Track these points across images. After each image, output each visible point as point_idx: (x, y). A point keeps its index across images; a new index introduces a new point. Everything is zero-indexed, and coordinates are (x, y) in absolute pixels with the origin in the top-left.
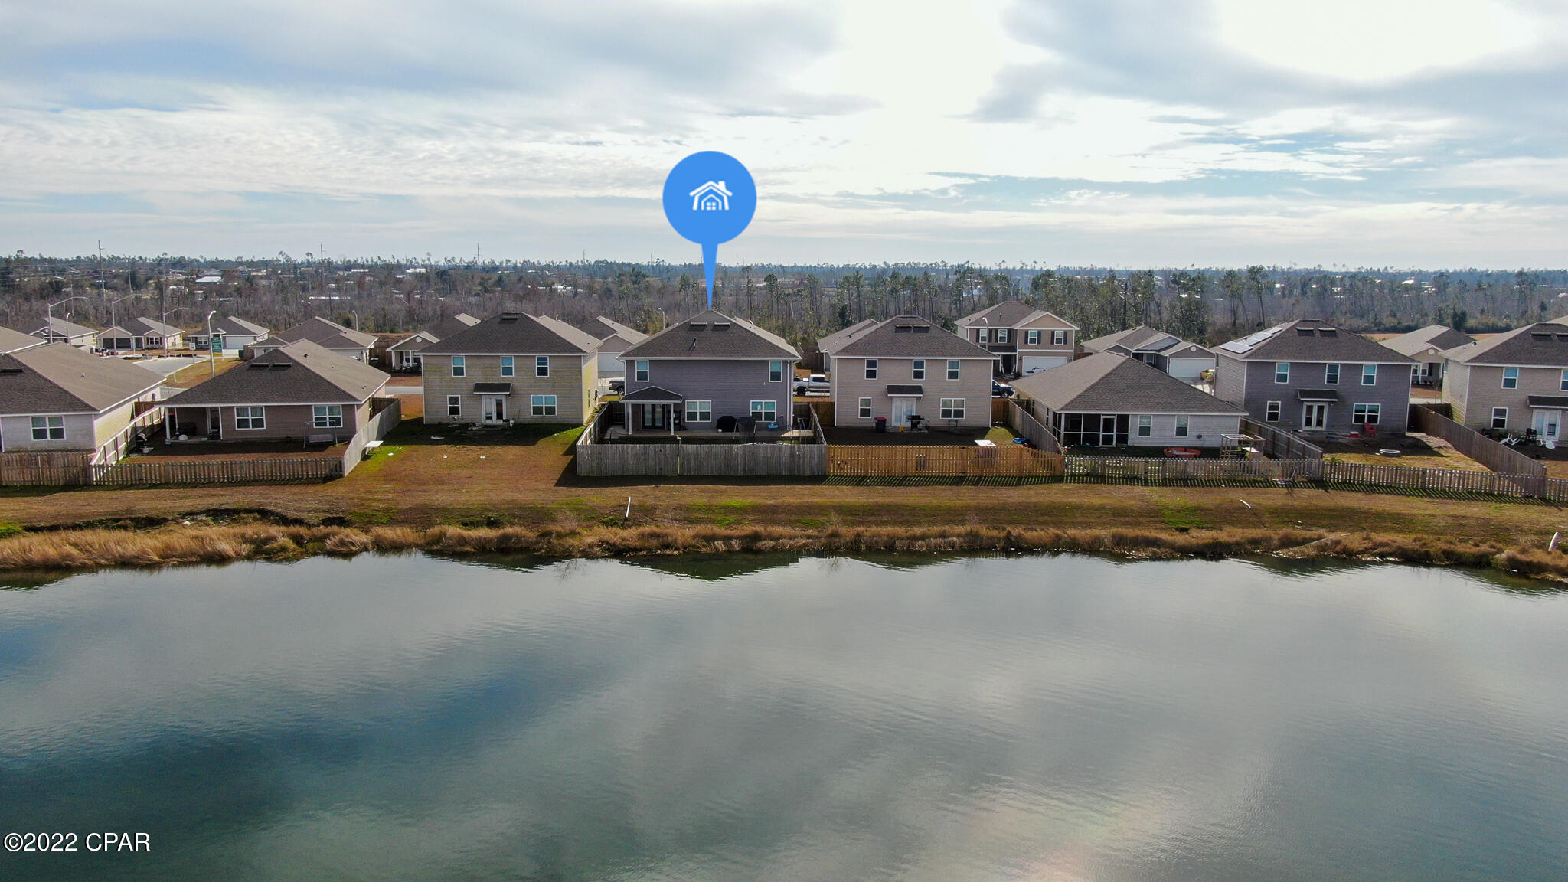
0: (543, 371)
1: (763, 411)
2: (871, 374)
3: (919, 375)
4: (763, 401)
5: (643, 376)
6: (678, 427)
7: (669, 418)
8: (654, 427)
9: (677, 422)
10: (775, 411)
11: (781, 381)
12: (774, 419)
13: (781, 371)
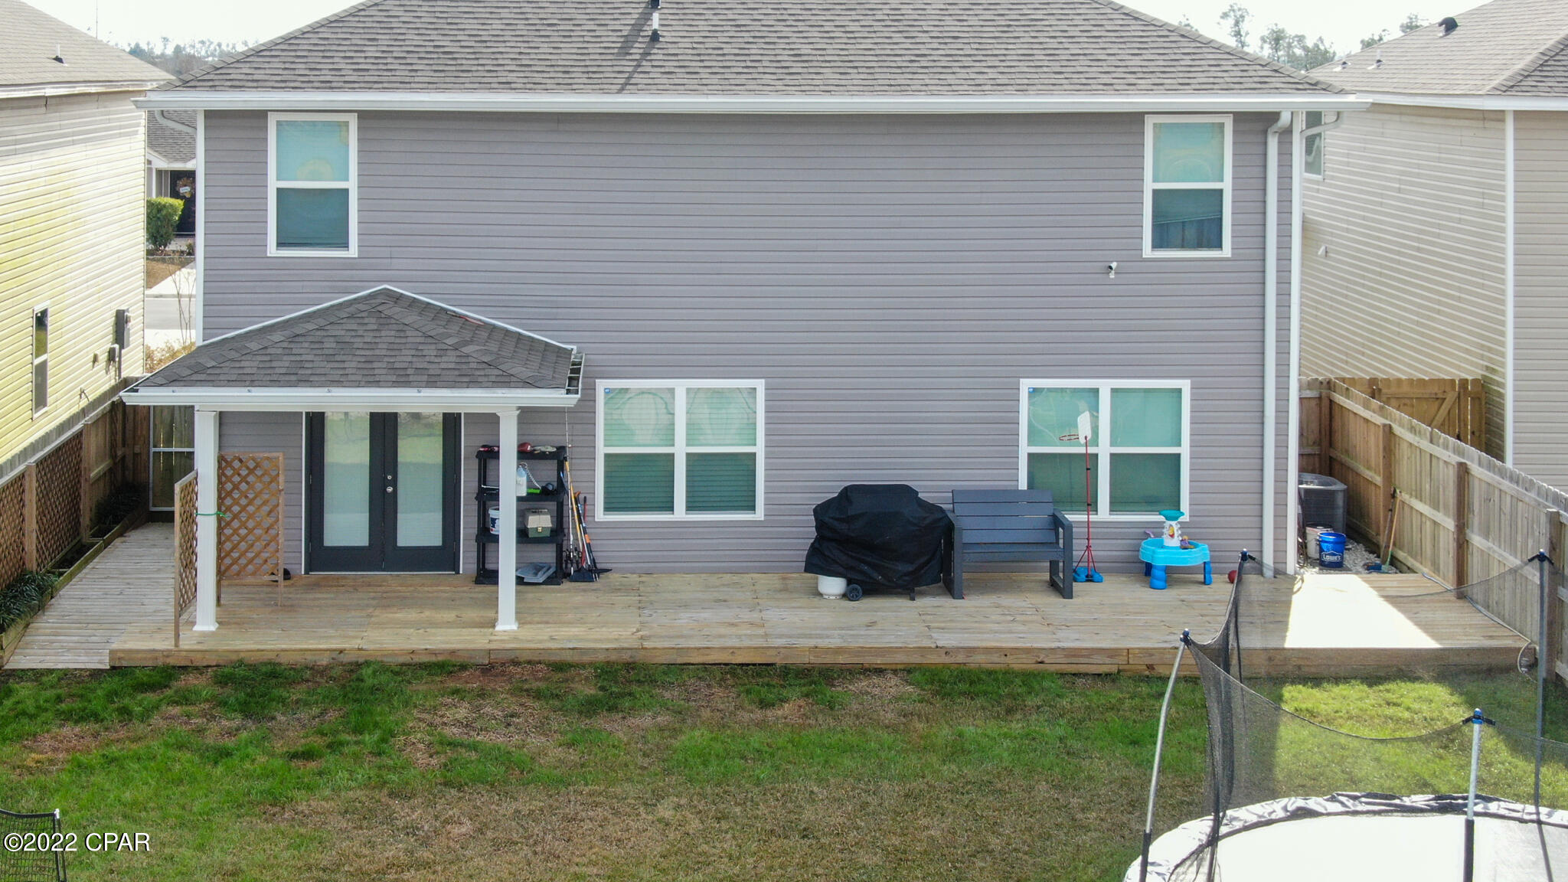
1: (1104, 451)
4: (1105, 386)
8: (382, 552)
10: (1185, 450)
11: (1227, 251)
12: (1174, 502)
13: (1227, 186)
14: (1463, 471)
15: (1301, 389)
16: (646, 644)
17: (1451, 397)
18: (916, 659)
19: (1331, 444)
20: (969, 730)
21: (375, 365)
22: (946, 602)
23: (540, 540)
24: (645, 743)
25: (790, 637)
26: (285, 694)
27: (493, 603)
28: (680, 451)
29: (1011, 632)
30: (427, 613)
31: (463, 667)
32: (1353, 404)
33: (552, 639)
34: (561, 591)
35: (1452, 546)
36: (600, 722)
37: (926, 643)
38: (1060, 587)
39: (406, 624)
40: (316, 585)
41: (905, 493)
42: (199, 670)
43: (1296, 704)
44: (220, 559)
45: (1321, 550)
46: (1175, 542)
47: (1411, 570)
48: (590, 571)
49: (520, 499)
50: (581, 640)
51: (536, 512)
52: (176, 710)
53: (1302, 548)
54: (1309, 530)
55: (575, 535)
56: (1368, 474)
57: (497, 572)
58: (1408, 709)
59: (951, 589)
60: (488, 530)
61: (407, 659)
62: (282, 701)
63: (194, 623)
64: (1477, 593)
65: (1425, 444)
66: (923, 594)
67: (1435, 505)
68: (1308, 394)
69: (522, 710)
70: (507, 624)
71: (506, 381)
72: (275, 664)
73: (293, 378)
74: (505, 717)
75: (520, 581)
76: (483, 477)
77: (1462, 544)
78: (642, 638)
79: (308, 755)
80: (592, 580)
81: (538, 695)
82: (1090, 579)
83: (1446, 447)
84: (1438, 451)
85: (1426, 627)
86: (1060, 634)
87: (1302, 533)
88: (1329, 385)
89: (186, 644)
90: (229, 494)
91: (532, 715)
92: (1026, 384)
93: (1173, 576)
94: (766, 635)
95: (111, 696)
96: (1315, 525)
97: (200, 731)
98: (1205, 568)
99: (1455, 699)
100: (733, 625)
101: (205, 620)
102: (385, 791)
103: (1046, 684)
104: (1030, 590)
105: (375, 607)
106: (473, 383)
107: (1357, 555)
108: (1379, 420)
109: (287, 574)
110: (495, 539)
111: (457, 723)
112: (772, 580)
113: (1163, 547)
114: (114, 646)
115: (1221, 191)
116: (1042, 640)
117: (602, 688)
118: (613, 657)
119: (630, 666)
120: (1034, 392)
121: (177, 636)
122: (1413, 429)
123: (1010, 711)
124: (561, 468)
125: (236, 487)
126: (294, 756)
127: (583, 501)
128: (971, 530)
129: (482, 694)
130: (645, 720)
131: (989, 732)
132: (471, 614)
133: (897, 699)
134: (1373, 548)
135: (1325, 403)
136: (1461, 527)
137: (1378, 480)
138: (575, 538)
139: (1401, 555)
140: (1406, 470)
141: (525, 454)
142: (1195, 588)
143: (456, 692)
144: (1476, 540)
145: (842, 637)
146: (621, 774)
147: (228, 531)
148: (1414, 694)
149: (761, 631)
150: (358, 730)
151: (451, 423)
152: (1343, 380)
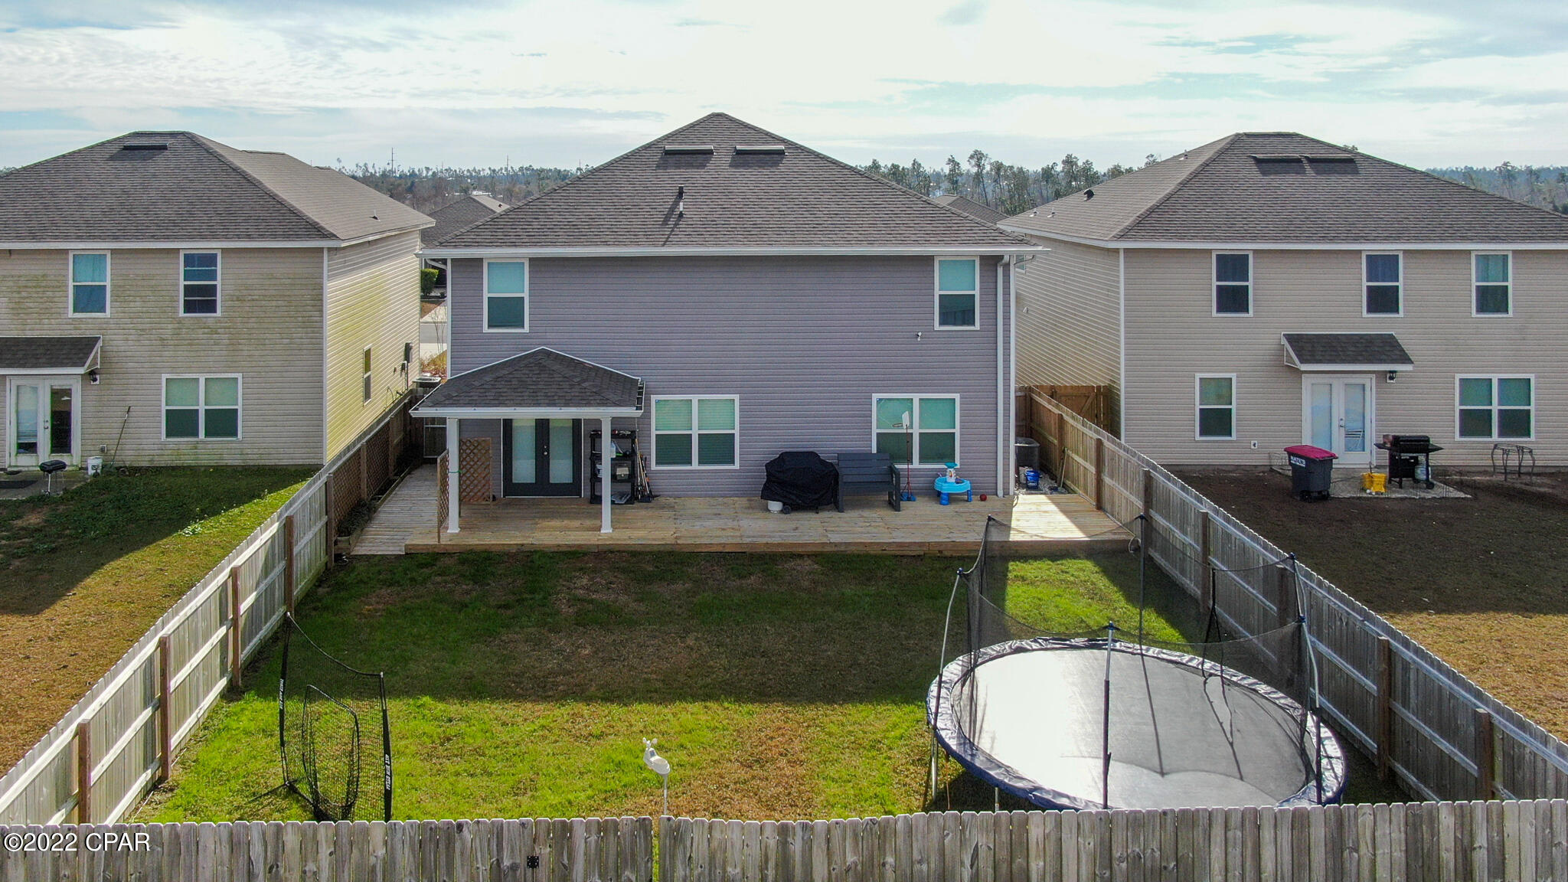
0: (200, 300)
1: (916, 432)
2: (1233, 300)
3: (1383, 300)
4: (916, 397)
5: (506, 312)
6: (626, 488)
7: (596, 458)
8: (542, 485)
9: (623, 471)
10: (957, 431)
11: (977, 326)
12: (951, 457)
13: (977, 292)
14: (1099, 443)
15: (1016, 392)
16: (679, 542)
17: (1092, 395)
18: (820, 549)
19: (1031, 420)
20: (848, 592)
21: (539, 394)
22: (836, 515)
23: (622, 481)
24: (680, 600)
25: (753, 537)
26: (494, 570)
27: (599, 515)
28: (695, 433)
29: (868, 533)
30: (566, 522)
31: (585, 554)
32: (1043, 401)
33: (630, 538)
34: (634, 508)
35: (1094, 481)
36: (655, 587)
37: (825, 540)
38: (894, 505)
39: (555, 529)
40: (509, 504)
41: (813, 455)
42: (450, 555)
43: (1015, 573)
44: (460, 493)
45: (1027, 480)
46: (953, 480)
47: (1074, 492)
48: (649, 497)
49: (612, 459)
50: (644, 539)
51: (621, 466)
52: (439, 579)
53: (1018, 481)
54: (1020, 468)
55: (641, 477)
56: (1051, 438)
57: (601, 497)
58: (1073, 575)
59: (839, 508)
60: (596, 475)
61: (556, 549)
62: (493, 574)
63: (447, 528)
64: (1108, 507)
65: (1080, 426)
66: (823, 510)
67: (1085, 459)
68: (1019, 394)
69: (615, 579)
70: (607, 529)
71: (605, 402)
72: (489, 552)
73: (497, 402)
74: (607, 584)
75: (613, 502)
76: (593, 447)
77: (1099, 482)
78: (676, 538)
79: (506, 607)
80: (649, 502)
81: (624, 571)
82: (909, 499)
83: (1090, 429)
84: (1086, 430)
85: (1081, 527)
86: (894, 534)
87: (1017, 472)
88: (1030, 389)
89: (444, 541)
90: (464, 459)
91: (620, 583)
92: (875, 396)
93: (952, 499)
94: (741, 536)
95: (405, 571)
96: (1023, 466)
97: (451, 592)
98: (968, 493)
99: (1096, 569)
100: (723, 529)
101: (453, 527)
102: (546, 628)
103: (888, 563)
104: (878, 507)
105: (540, 518)
106: (588, 404)
107: (1045, 483)
108: (1057, 411)
109: (494, 498)
110: (600, 480)
111: (582, 587)
112: (744, 501)
113: (946, 482)
114: (407, 542)
115: (974, 295)
116: (885, 537)
117: (657, 567)
118: (662, 549)
119: (671, 553)
120: (880, 400)
121: (439, 536)
122: (1073, 417)
123: (868, 580)
124: (633, 442)
125: (468, 455)
126: (500, 607)
127: (645, 460)
128: (847, 475)
129: (594, 571)
130: (679, 587)
131: (858, 593)
132: (588, 523)
133: (809, 573)
134: (1054, 478)
135: (1028, 398)
136: (1099, 472)
137: (1056, 442)
138: (642, 478)
139: (1068, 483)
140: (1070, 439)
141: (615, 436)
142: (962, 504)
143: (581, 569)
144: (1107, 480)
145: (780, 537)
146: (667, 619)
147: (464, 478)
148: (1075, 567)
149: (738, 534)
150: (532, 592)
151: (576, 423)
152: (1037, 387)
